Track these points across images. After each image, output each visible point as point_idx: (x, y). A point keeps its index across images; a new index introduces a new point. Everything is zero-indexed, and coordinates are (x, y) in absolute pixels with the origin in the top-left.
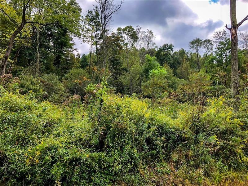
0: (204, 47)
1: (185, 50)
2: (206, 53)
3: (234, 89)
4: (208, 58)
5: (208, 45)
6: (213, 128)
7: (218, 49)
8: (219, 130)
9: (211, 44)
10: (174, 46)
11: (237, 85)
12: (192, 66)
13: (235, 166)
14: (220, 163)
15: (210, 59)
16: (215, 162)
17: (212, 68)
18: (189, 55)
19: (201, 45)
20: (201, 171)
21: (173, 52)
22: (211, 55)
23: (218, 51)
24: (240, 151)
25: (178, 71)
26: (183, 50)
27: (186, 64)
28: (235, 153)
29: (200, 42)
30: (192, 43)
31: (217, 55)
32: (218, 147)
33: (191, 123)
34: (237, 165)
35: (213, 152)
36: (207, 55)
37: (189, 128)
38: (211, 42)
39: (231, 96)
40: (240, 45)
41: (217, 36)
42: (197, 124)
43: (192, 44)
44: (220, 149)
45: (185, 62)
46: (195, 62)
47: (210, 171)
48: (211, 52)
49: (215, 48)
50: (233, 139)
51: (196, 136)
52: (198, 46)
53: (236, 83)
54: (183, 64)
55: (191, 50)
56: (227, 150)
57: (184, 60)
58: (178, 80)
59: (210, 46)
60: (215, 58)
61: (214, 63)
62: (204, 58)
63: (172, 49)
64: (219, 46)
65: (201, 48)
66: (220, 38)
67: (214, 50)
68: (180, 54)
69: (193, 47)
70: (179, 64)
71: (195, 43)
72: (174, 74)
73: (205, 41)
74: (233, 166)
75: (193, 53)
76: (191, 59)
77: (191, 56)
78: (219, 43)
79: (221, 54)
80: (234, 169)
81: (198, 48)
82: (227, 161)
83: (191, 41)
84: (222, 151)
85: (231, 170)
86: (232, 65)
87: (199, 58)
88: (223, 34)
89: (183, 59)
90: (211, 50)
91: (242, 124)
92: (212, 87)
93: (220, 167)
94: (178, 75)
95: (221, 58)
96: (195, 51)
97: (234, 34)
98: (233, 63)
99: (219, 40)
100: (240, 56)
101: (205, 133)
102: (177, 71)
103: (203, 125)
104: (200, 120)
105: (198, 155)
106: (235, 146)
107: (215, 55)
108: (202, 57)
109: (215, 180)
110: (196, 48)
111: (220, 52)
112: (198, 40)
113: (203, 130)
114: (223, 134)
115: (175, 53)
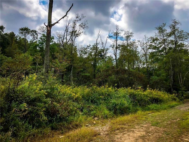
0: (31, 35)
1: (15, 33)
2: (32, 40)
3: (45, 69)
4: (33, 44)
5: (35, 34)
6: (25, 98)
7: (41, 39)
8: (30, 99)
9: (37, 34)
10: (5, 28)
11: (47, 66)
12: (20, 48)
13: (38, 124)
14: (26, 124)
15: (34, 45)
16: (23, 124)
17: (35, 52)
18: (18, 38)
19: (29, 33)
20: (10, 133)
21: (4, 33)
22: (36, 42)
23: (41, 41)
24: (42, 113)
25: (7, 50)
26: (13, 33)
27: (14, 45)
28: (39, 115)
29: (28, 30)
30: (22, 29)
31: (40, 44)
32: (27, 112)
33: (6, 95)
34: (39, 123)
35: (22, 116)
36: (33, 42)
37: (4, 99)
38: (37, 33)
39: (43, 74)
40: (55, 40)
41: (41, 29)
42: (11, 95)
43: (22, 31)
44: (28, 113)
45: (14, 44)
46: (23, 45)
47: (17, 132)
48: (36, 40)
49: (39, 38)
50: (39, 105)
51: (10, 105)
52: (26, 33)
53: (47, 65)
54: (12, 45)
55: (20, 35)
56: (33, 113)
57: (14, 42)
58: (5, 58)
59: (36, 36)
60: (38, 45)
61: (38, 48)
62: (30, 44)
63: (3, 30)
64: (42, 37)
65: (29, 36)
66: (43, 31)
67: (38, 39)
68: (10, 36)
69: (22, 33)
70: (8, 44)
71: (25, 31)
72: (2, 52)
73: (32, 31)
74: (36, 125)
75: (21, 38)
76: (20, 42)
77: (20, 39)
78: (42, 35)
79: (43, 43)
80: (37, 127)
81: (27, 35)
82: (32, 122)
83: (21, 28)
84: (30, 115)
85: (34, 128)
86: (46, 52)
87: (27, 43)
88: (45, 29)
89: (12, 40)
90: (36, 39)
91: (46, 94)
92: (34, 66)
93: (26, 127)
94: (6, 54)
95: (43, 46)
96: (23, 37)
97: (49, 31)
98: (46, 51)
99: (43, 33)
100: (54, 47)
101: (17, 102)
102: (5, 50)
103: (17, 96)
104: (14, 92)
105: (9, 120)
106: (39, 110)
107: (38, 43)
108: (29, 42)
109: (20, 138)
110: (24, 34)
111: (42, 41)
112: (27, 28)
113: (17, 99)
114: (32, 102)
115: (6, 34)
